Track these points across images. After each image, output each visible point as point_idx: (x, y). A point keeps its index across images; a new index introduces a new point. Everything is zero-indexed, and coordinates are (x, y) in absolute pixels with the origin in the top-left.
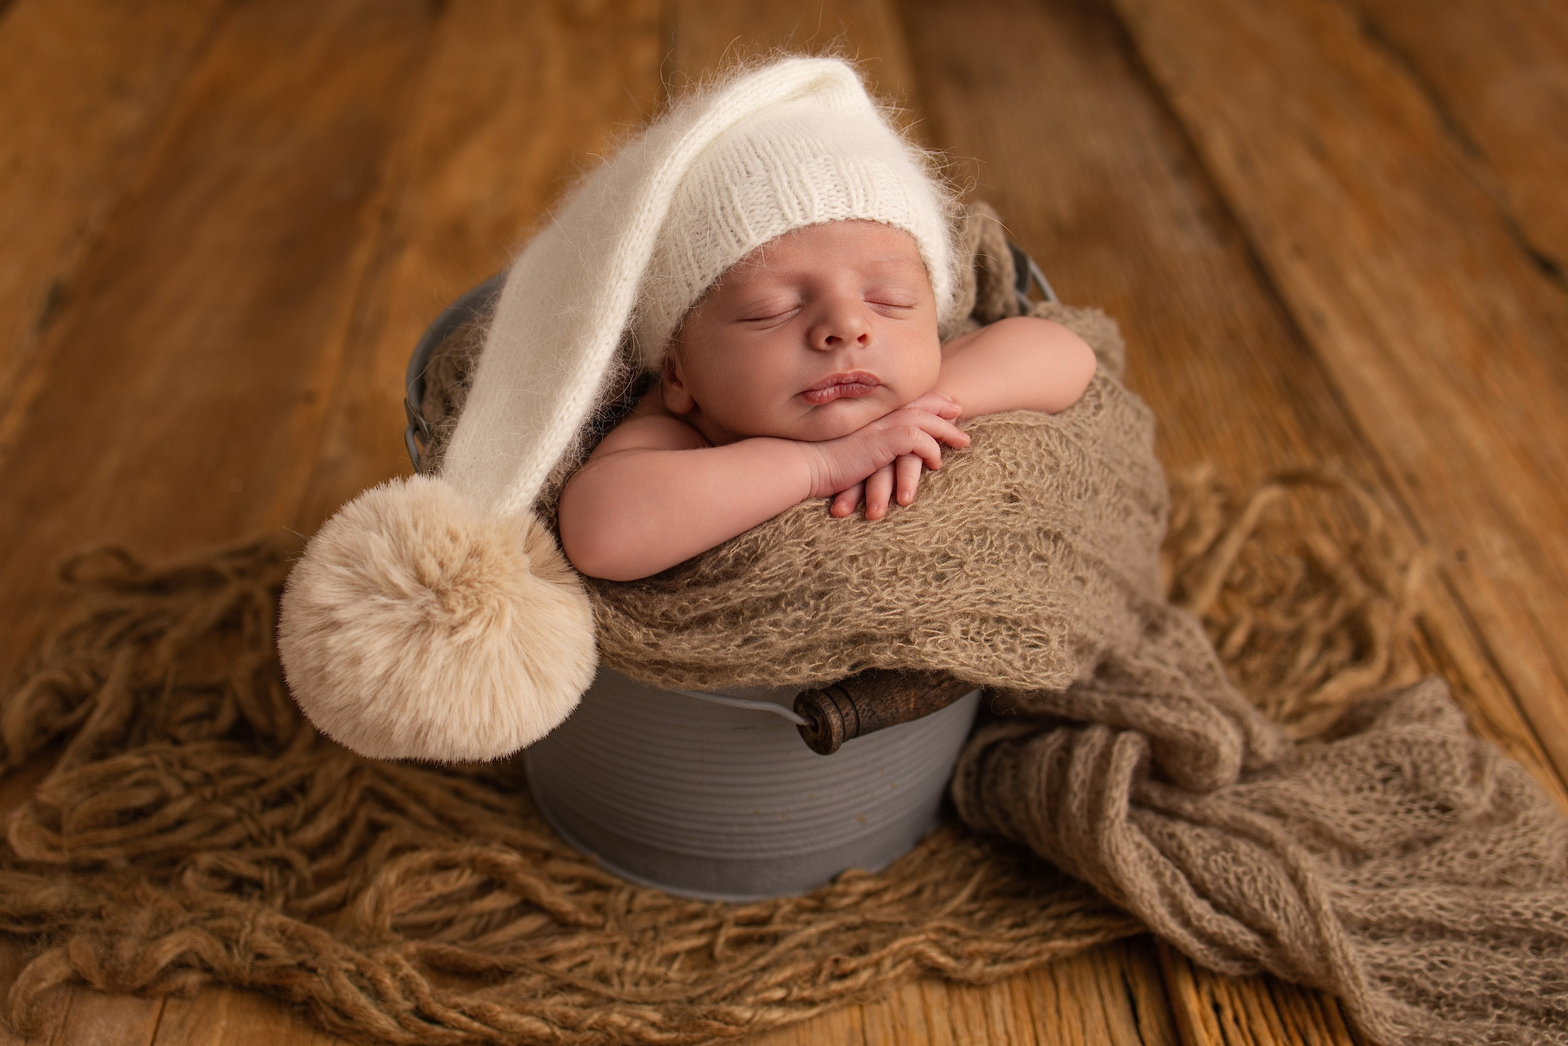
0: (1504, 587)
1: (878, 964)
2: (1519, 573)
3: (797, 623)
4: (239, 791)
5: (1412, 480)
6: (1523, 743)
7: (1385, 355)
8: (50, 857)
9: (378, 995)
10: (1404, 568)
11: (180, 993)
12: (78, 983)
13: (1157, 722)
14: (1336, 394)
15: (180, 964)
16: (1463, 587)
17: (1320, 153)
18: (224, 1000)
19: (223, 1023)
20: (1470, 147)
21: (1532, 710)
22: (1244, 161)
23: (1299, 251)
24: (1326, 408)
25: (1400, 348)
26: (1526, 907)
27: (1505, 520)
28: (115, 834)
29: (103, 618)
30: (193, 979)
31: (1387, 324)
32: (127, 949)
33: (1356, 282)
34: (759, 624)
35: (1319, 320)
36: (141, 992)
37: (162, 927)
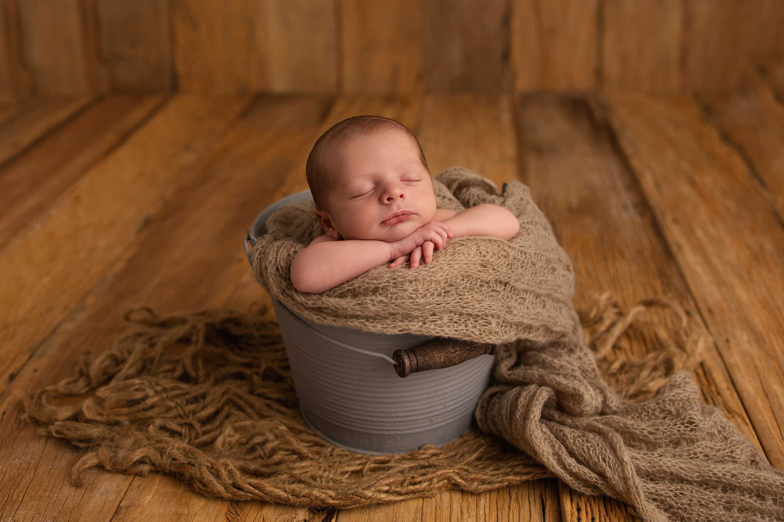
0: (745, 355)
1: (431, 480)
2: (754, 350)
3: (381, 301)
4: (177, 396)
5: (710, 311)
6: (740, 416)
7: (707, 261)
8: (98, 418)
9: (218, 476)
10: (696, 342)
11: (140, 474)
12: (100, 467)
13: (559, 384)
14: (682, 276)
15: (141, 462)
16: (725, 354)
17: (692, 183)
18: (158, 479)
19: (156, 487)
20: (762, 183)
21: (747, 404)
22: (657, 186)
23: (675, 221)
24: (676, 281)
25: (715, 260)
26: (719, 471)
27: (751, 328)
28: (125, 410)
29: (139, 335)
30: (146, 468)
31: (710, 250)
32: (121, 454)
33: (700, 233)
34: (365, 299)
35: (680, 248)
36: (124, 472)
37: (137, 444)
